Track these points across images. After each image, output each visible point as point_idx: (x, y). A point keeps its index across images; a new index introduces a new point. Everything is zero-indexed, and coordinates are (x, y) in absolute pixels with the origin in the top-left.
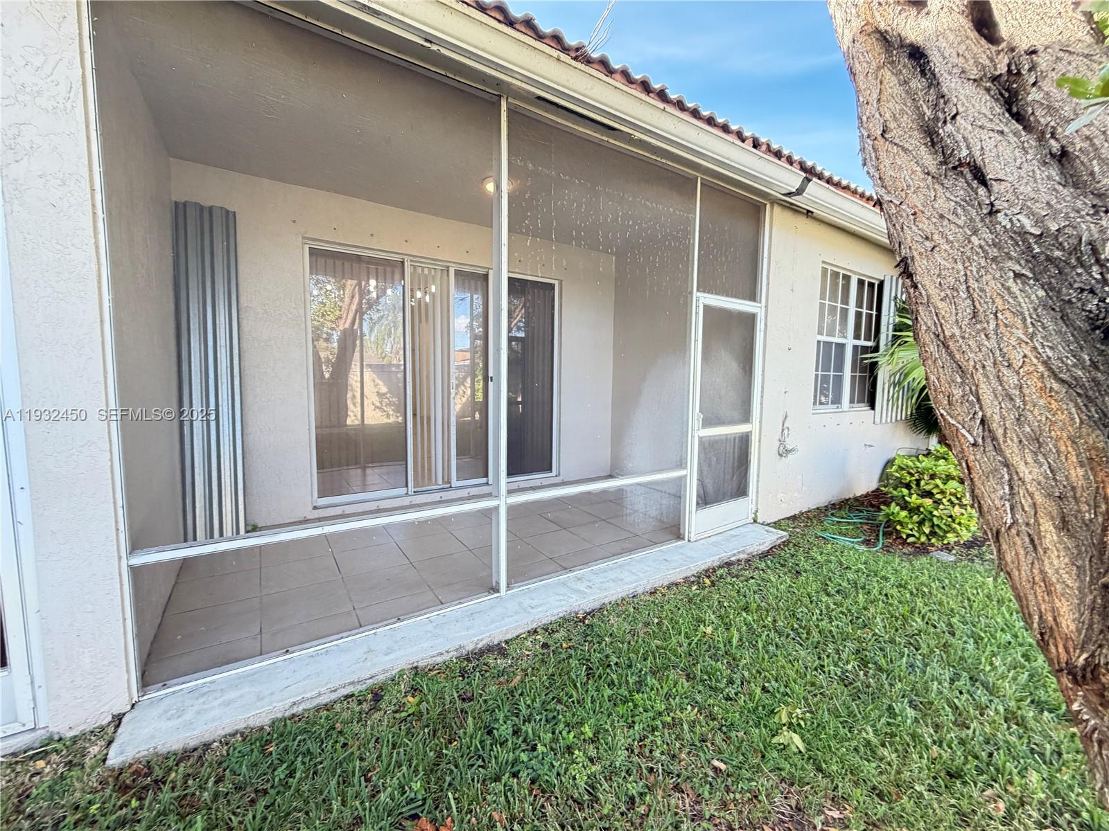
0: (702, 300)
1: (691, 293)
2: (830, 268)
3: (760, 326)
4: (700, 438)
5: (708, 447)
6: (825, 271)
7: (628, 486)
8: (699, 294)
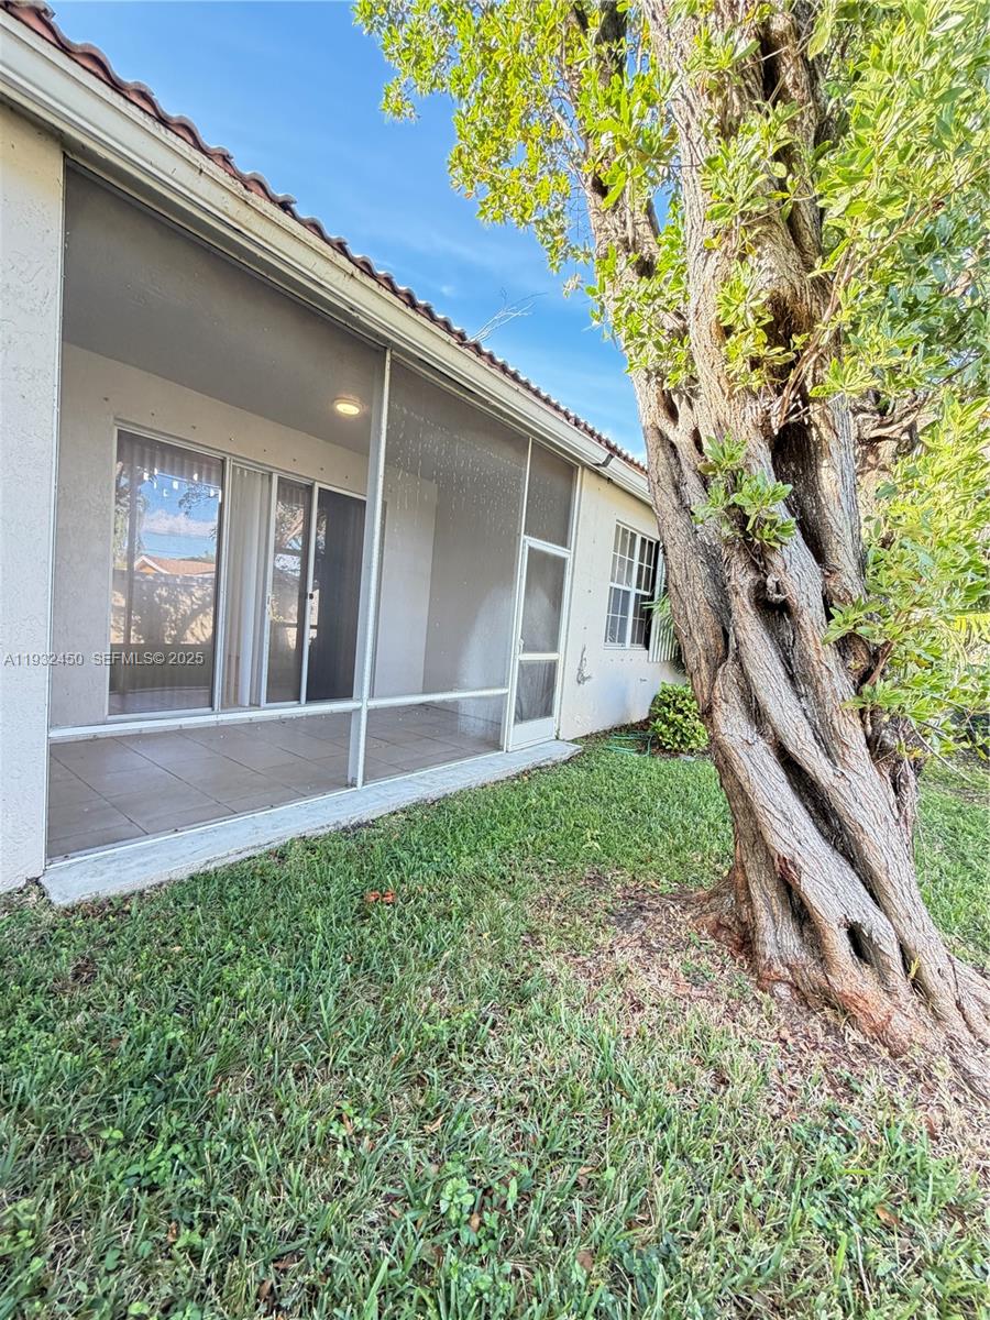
0: (528, 542)
1: (519, 535)
2: (622, 526)
3: (568, 570)
4: (520, 661)
5: (525, 668)
6: (618, 527)
7: (463, 698)
8: (526, 537)
